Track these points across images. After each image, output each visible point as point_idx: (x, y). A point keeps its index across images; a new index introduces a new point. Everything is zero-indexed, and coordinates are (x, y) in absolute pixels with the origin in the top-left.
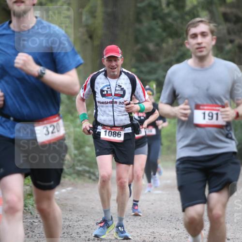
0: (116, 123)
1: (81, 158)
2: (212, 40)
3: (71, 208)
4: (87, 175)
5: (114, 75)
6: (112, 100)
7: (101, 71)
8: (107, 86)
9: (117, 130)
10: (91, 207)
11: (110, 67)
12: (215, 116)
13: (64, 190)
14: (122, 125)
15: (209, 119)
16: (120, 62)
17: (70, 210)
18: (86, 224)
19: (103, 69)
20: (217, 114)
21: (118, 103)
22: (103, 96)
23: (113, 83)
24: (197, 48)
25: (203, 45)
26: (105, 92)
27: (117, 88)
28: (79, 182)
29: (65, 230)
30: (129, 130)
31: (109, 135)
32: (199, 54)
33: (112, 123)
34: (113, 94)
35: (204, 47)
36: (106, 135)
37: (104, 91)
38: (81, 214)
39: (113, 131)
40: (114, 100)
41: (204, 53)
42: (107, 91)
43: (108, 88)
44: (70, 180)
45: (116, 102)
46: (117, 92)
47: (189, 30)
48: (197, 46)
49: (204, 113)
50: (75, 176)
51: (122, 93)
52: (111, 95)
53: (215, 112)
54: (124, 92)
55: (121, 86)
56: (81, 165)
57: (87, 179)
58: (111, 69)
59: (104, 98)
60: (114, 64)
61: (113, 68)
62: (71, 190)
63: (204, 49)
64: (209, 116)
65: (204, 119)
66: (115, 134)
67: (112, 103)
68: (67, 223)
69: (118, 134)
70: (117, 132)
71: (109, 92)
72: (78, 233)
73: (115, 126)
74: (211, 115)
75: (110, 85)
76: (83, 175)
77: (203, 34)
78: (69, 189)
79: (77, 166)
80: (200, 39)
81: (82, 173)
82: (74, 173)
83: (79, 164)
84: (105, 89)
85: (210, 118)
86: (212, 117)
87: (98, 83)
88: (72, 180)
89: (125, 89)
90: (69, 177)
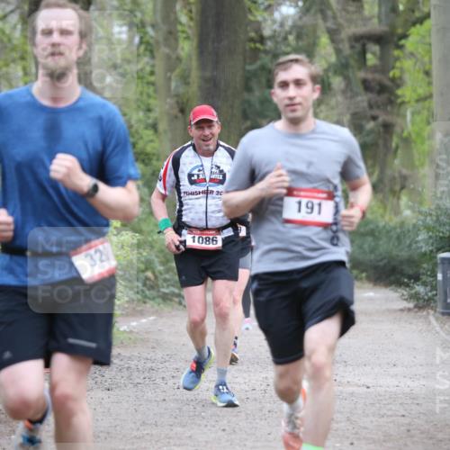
0: (209, 223)
1: (167, 276)
2: (314, 91)
3: (155, 345)
4: (177, 300)
5: (209, 150)
6: (205, 189)
7: (186, 145)
8: (197, 167)
9: (211, 234)
10: (182, 343)
11: (202, 137)
12: (316, 208)
13: (144, 321)
14: (218, 226)
15: (308, 213)
16: (216, 129)
17: (153, 348)
18: (175, 366)
19: (189, 143)
20: (320, 205)
21: (215, 193)
22: (192, 182)
23: (207, 162)
24: (288, 105)
25: (298, 100)
26: (196, 177)
27: (213, 170)
28: (166, 308)
29: (147, 374)
30: (229, 232)
31: (199, 242)
32: (291, 115)
33: (203, 224)
34: (208, 179)
35: (300, 104)
36: (194, 241)
37: (193, 175)
38: (169, 353)
39: (204, 237)
40: (210, 189)
41: (299, 114)
42: (198, 176)
43: (199, 171)
44: (152, 307)
45: (212, 192)
46: (213, 177)
47: (277, 74)
48: (287, 102)
49: (300, 203)
50: (159, 300)
51: (221, 178)
52: (205, 180)
53: (316, 202)
54: (224, 176)
55: (219, 167)
56: (168, 286)
57: (176, 306)
58: (204, 140)
59: (194, 186)
60: (207, 132)
61: (205, 139)
62: (155, 320)
63: (299, 107)
64: (307, 207)
65: (299, 211)
66: (208, 240)
67: (207, 193)
68: (149, 365)
69: (213, 240)
70: (211, 237)
71: (201, 177)
72: (163, 378)
73: (207, 229)
74: (310, 205)
75: (202, 166)
76: (171, 300)
77: (298, 83)
78: (152, 318)
79: (163, 287)
80: (292, 91)
81: (169, 297)
82: (159, 297)
83: (165, 285)
84: (195, 172)
85: (309, 211)
86: (312, 208)
87: (184, 164)
88: (156, 307)
89: (225, 171)
90: (151, 302)
